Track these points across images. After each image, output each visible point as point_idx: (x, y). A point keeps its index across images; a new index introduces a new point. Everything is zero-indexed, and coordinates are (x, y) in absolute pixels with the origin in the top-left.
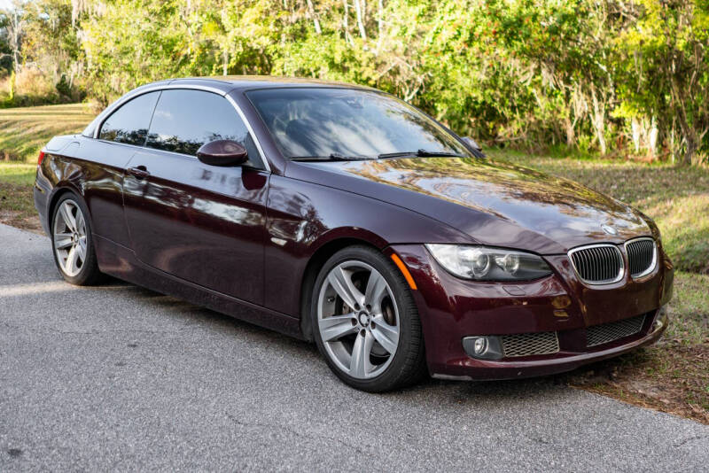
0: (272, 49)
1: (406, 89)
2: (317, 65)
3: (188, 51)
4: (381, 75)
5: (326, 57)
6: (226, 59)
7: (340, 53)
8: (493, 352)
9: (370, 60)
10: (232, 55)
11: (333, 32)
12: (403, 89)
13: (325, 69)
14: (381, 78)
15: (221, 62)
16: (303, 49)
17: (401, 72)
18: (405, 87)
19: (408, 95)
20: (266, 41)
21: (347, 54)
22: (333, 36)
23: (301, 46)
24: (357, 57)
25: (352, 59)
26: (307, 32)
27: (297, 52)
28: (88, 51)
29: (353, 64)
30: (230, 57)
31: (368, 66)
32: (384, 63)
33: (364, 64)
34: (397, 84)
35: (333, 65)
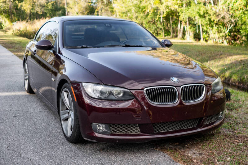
0: (179, 10)
1: (229, 25)
2: (195, 16)
3: (148, 11)
4: (219, 19)
5: (198, 13)
6: (162, 14)
7: (203, 11)
8: (106, 131)
9: (214, 14)
10: (164, 12)
11: (200, 3)
12: (227, 25)
13: (197, 17)
14: (219, 21)
15: (160, 14)
16: (190, 10)
17: (226, 18)
18: (228, 24)
19: (229, 27)
20: (176, 7)
21: (205, 11)
22: (200, 4)
23: (189, 9)
24: (209, 12)
25: (207, 13)
26: (191, 3)
27: (188, 11)
28: (117, 11)
29: (207, 15)
30: (163, 13)
31: (213, 16)
32: (220, 14)
33: (212, 15)
34: (225, 23)
35: (200, 16)
